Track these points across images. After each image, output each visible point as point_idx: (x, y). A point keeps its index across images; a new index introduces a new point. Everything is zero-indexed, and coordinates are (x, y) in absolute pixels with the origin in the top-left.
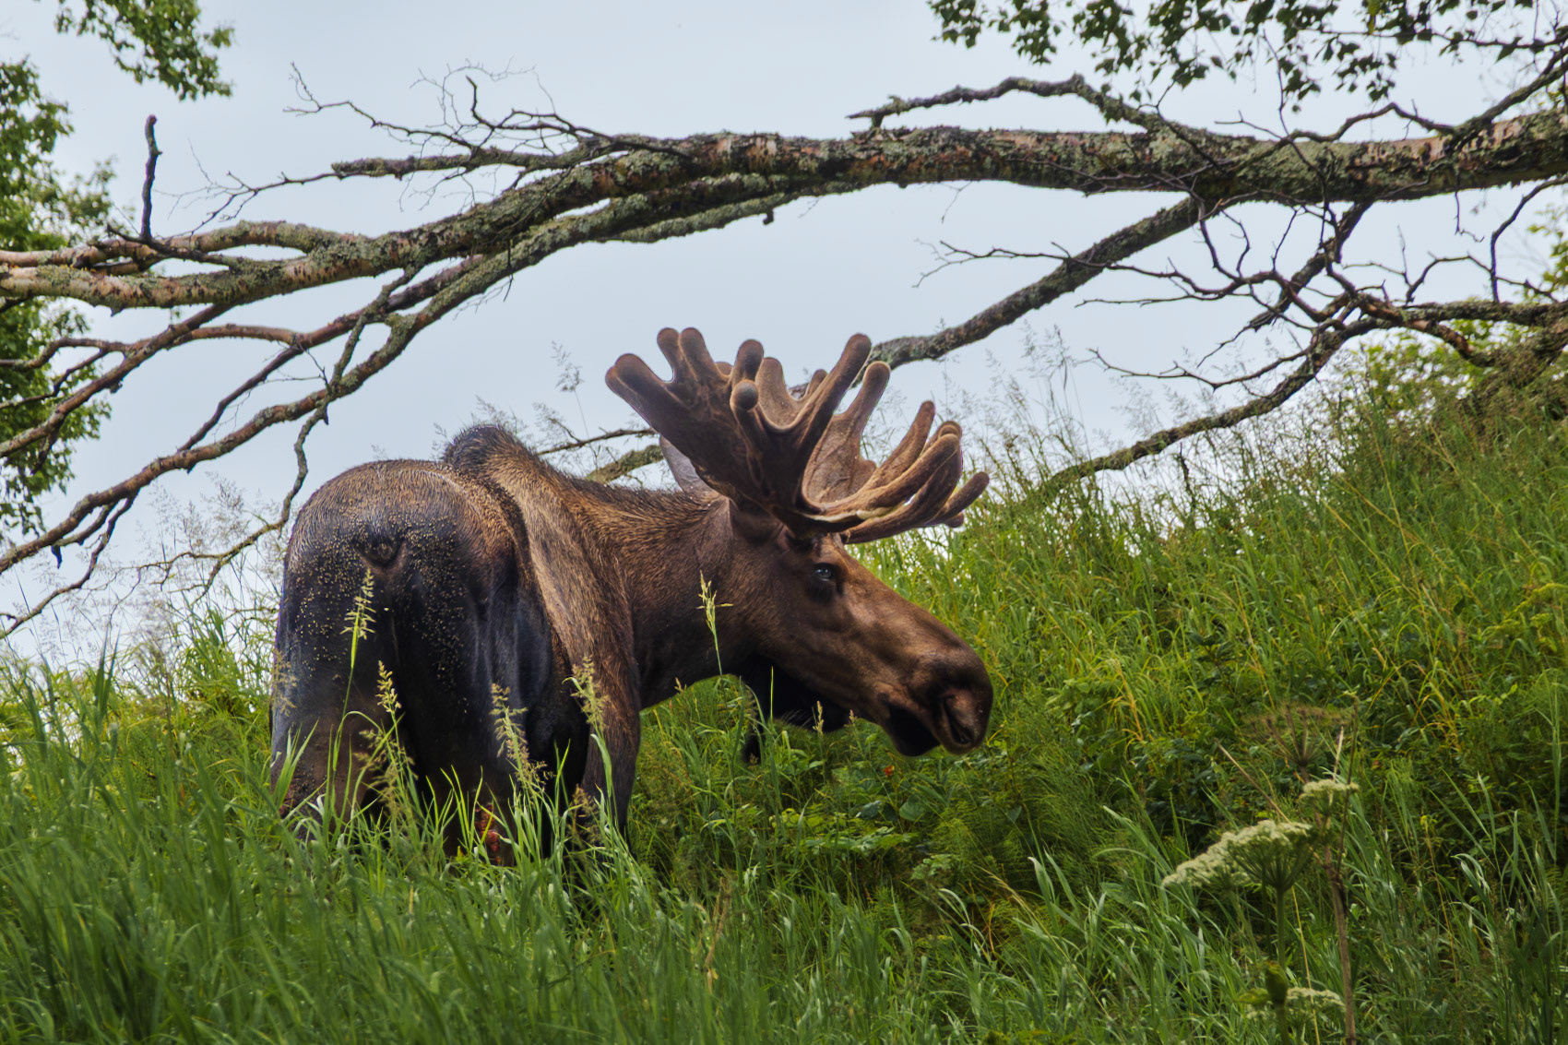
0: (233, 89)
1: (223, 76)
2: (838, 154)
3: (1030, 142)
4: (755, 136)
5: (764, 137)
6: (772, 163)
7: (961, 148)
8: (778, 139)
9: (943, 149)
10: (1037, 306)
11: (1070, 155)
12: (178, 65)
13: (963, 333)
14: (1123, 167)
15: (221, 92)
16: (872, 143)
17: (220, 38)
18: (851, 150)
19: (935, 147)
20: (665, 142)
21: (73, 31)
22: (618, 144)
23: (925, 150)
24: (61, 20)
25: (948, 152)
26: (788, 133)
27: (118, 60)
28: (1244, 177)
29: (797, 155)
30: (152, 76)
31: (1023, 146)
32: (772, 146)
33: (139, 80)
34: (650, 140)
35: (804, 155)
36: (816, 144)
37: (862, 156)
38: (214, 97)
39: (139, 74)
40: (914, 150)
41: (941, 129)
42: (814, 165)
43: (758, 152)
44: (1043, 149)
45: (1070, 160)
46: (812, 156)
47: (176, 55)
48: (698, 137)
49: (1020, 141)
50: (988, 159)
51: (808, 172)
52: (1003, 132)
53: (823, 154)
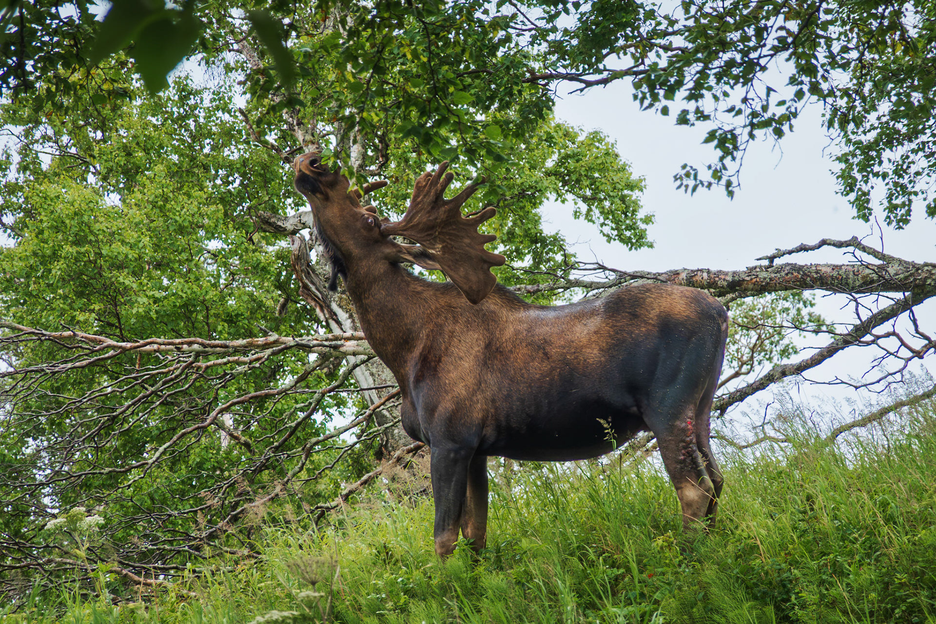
0: (655, 245)
1: (650, 238)
2: (736, 278)
3: (829, 270)
4: (698, 270)
5: (701, 270)
6: (705, 283)
7: (796, 274)
8: (709, 271)
9: (787, 274)
10: (843, 349)
11: (847, 275)
12: (628, 233)
13: (809, 362)
14: (872, 281)
15: (649, 246)
16: (753, 273)
17: (648, 220)
18: (743, 276)
19: (783, 274)
20: (654, 274)
21: (582, 218)
22: (634, 276)
23: (778, 275)
24: (576, 212)
25: (790, 275)
26: (714, 268)
27: (602, 231)
28: (930, 284)
29: (717, 279)
30: (615, 240)
31: (826, 272)
32: (705, 275)
33: (609, 241)
34: (649, 273)
35: (720, 279)
36: (726, 274)
37: (748, 279)
38: (644, 249)
39: (609, 239)
40: (773, 275)
41: (788, 264)
42: (725, 283)
43: (698, 278)
44: (835, 274)
45: (847, 278)
46: (724, 280)
47: (627, 229)
48: (671, 272)
49: (824, 269)
50: (809, 279)
51: (722, 287)
52: (817, 265)
53: (729, 278)
